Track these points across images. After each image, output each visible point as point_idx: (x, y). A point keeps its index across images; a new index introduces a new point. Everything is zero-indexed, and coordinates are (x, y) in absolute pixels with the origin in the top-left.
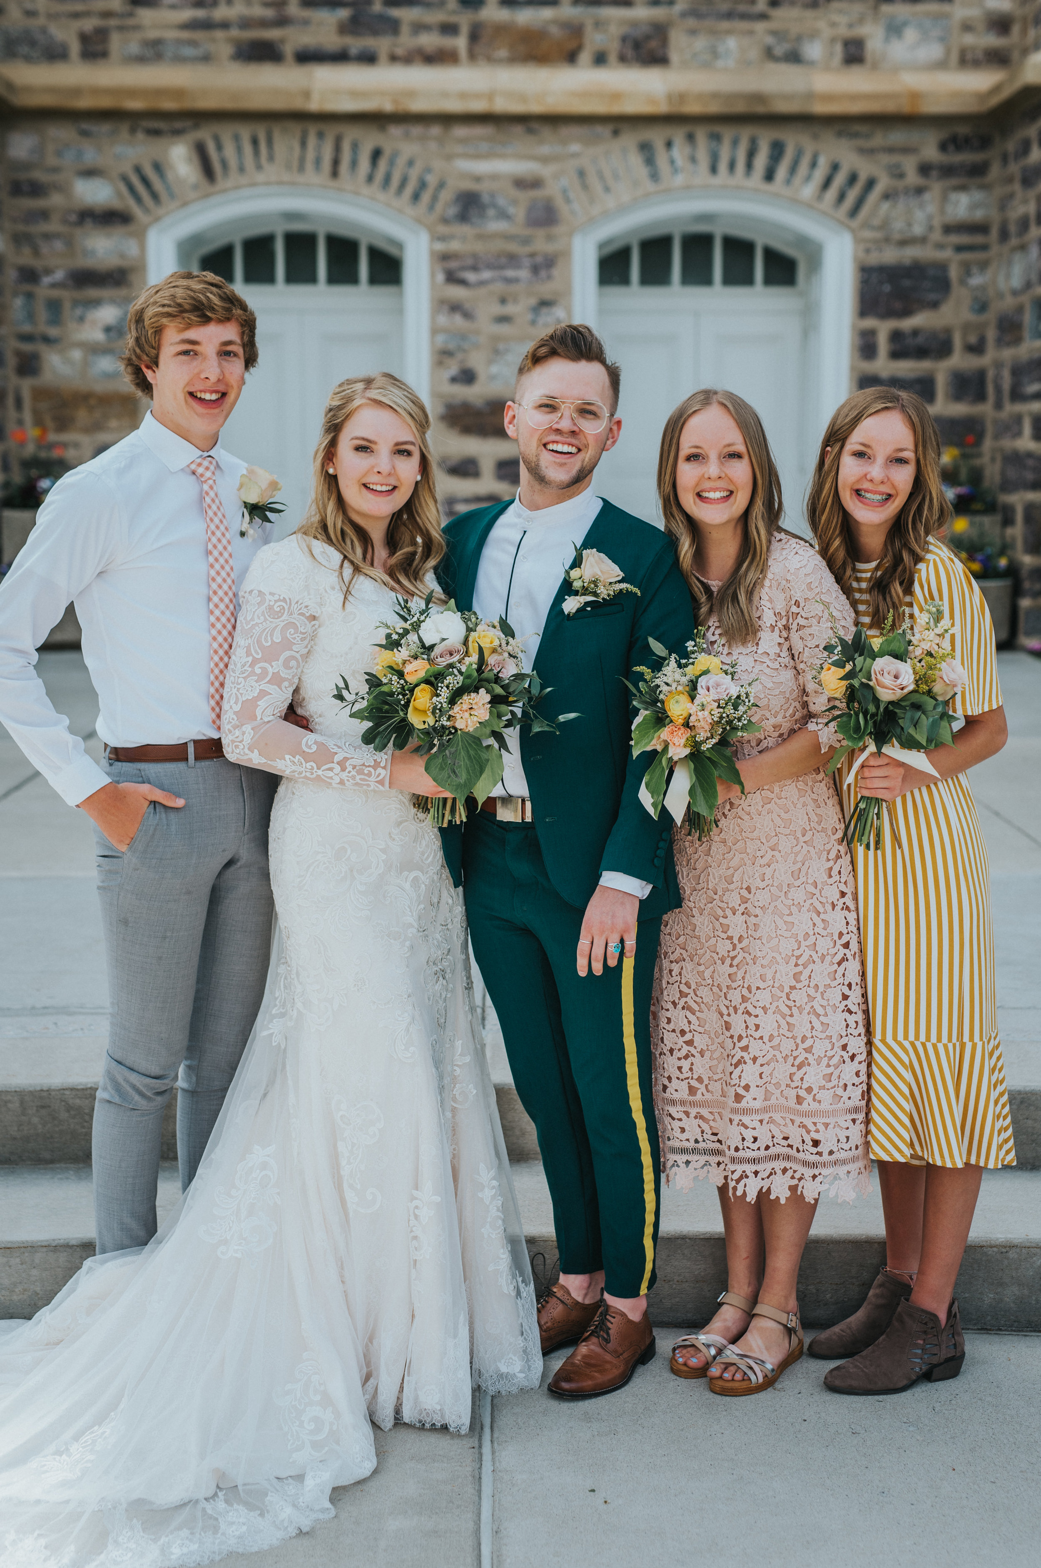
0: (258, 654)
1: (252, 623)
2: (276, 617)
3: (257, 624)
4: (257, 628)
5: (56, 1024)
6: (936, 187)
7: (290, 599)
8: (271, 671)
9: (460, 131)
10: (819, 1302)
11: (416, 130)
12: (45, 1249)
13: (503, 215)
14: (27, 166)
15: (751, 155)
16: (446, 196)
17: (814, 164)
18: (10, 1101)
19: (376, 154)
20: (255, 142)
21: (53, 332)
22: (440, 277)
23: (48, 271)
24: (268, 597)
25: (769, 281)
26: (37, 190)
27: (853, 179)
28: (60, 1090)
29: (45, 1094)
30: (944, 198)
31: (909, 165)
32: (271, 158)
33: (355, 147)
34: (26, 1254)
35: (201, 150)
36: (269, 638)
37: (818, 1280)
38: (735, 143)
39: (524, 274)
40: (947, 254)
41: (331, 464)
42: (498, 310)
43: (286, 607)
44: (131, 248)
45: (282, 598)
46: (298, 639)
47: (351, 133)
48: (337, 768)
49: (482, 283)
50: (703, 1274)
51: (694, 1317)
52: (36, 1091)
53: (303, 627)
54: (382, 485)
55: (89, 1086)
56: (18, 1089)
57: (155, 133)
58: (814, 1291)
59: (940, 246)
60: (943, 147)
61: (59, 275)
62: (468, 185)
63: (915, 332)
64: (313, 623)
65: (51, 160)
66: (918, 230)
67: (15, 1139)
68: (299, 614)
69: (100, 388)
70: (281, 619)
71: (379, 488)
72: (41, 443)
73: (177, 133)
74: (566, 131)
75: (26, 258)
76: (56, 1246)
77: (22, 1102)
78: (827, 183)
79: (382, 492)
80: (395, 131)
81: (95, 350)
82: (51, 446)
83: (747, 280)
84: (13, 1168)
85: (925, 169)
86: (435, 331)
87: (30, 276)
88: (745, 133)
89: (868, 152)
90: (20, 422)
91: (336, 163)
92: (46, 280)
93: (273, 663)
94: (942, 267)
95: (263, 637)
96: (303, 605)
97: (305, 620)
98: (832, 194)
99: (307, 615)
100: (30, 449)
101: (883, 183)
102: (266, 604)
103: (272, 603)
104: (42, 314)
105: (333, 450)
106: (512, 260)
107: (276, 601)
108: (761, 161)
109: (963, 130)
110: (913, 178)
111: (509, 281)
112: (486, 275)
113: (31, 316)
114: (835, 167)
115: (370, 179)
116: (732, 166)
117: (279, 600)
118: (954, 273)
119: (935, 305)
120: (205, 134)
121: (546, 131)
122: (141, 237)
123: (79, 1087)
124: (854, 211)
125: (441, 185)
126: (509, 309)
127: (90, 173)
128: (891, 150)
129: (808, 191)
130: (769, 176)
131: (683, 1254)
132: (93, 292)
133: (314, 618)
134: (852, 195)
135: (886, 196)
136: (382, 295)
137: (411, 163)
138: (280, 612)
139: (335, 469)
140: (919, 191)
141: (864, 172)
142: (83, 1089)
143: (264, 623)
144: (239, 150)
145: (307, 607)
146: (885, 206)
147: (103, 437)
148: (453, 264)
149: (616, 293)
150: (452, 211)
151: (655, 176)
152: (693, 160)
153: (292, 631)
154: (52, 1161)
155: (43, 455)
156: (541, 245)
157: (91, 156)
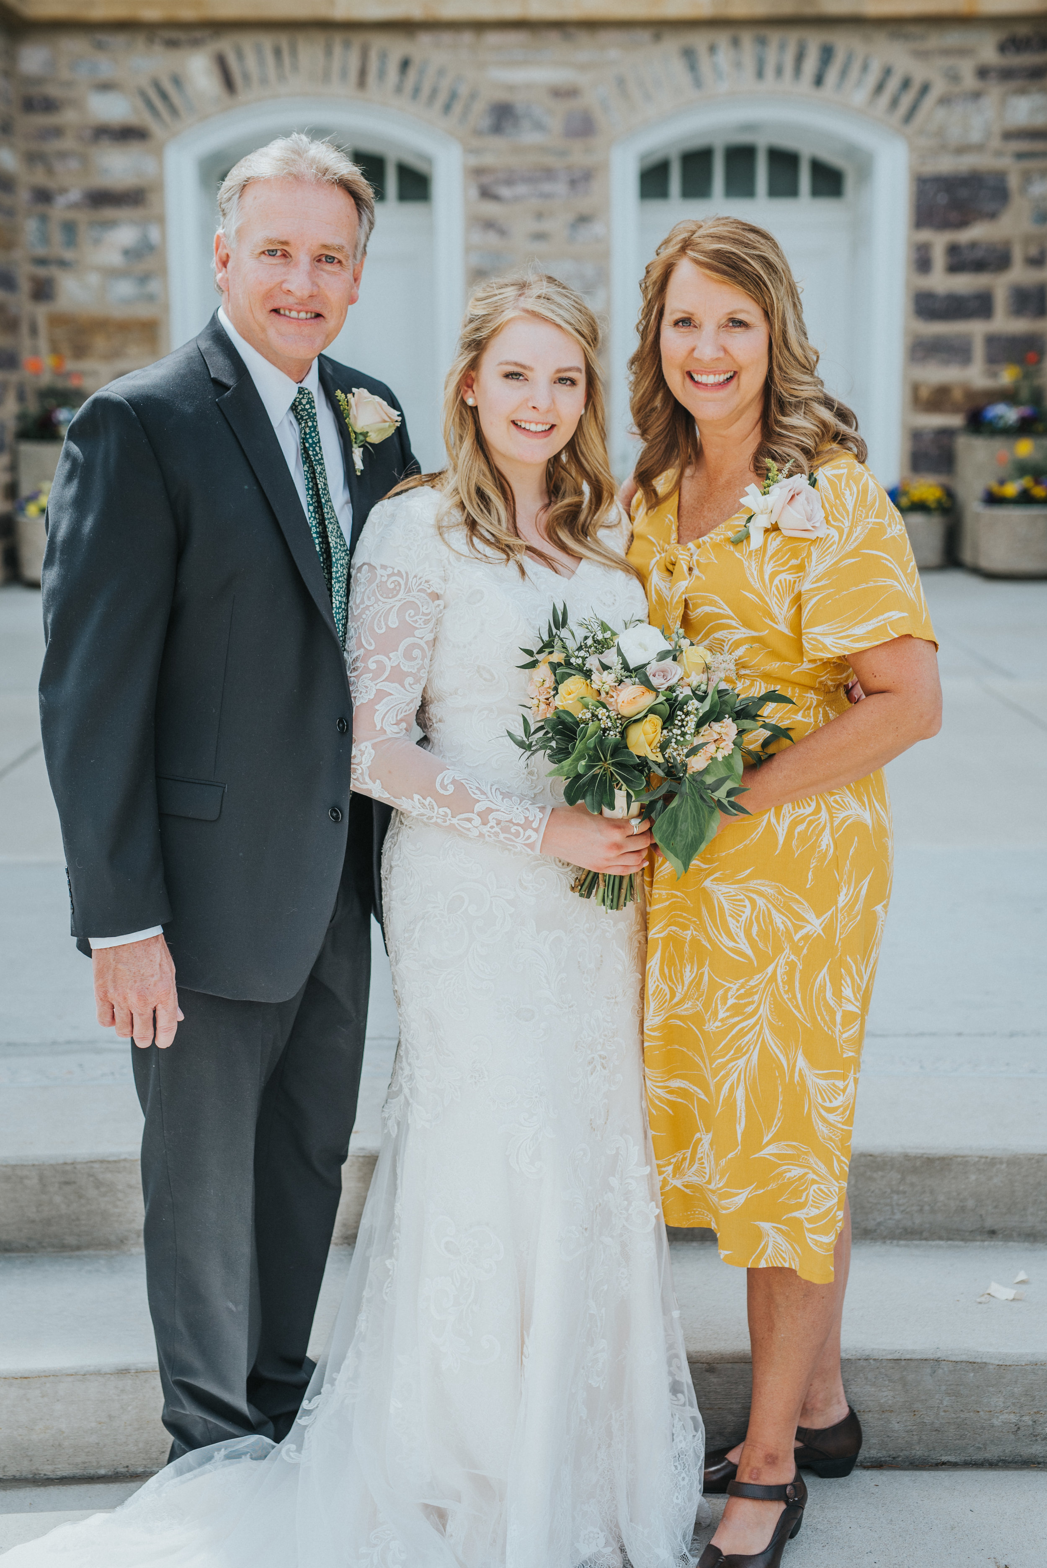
0: (370, 644)
1: (362, 606)
2: (390, 596)
3: (368, 606)
4: (367, 612)
5: (81, 1065)
6: (995, 91)
7: (407, 573)
8: (388, 664)
9: (493, 38)
10: (1036, 1436)
11: (447, 38)
12: (70, 1379)
13: (538, 126)
14: (38, 81)
15: (800, 58)
16: (480, 107)
17: (865, 68)
18: (27, 1177)
19: (405, 64)
20: (278, 52)
21: (68, 255)
22: (474, 193)
23: (63, 191)
24: (379, 571)
25: (816, 192)
26: (49, 106)
27: (906, 84)
28: (87, 1163)
29: (68, 1168)
30: (1003, 102)
31: (967, 68)
32: (295, 68)
33: (383, 57)
34: (48, 1385)
35: (222, 64)
36: (383, 623)
37: (1035, 1410)
38: (782, 47)
39: (560, 188)
40: (1005, 163)
41: (470, 392)
42: (534, 226)
43: (402, 583)
44: (149, 166)
45: (396, 571)
46: (420, 622)
47: (378, 42)
48: (477, 821)
49: (517, 199)
50: (890, 1402)
51: (879, 1455)
52: (58, 1164)
53: (425, 607)
54: (537, 424)
55: (123, 1157)
56: (36, 1163)
57: (172, 44)
58: (1031, 1423)
59: (999, 154)
60: (1002, 48)
61: (74, 195)
62: (502, 96)
63: (973, 245)
64: (437, 602)
65: (65, 74)
66: (975, 137)
67: (33, 1221)
68: (419, 591)
69: (119, 313)
70: (396, 599)
71: (533, 427)
72: (58, 372)
73: (196, 43)
74: (606, 36)
75: (39, 178)
76: (84, 1375)
77: (41, 1178)
78: (879, 88)
79: (536, 432)
80: (425, 39)
81: (112, 273)
82: (68, 375)
83: (792, 192)
84: (32, 1256)
85: (983, 73)
86: (468, 249)
87: (43, 196)
88: (793, 37)
89: (922, 55)
90: (35, 351)
91: (363, 73)
92: (61, 201)
93: (391, 655)
94: (1000, 177)
95: (375, 622)
96: (423, 580)
97: (427, 598)
98: (885, 99)
99: (429, 591)
100: (46, 379)
101: (939, 88)
102: (377, 581)
103: (384, 579)
104: (57, 236)
105: (473, 374)
106: (549, 174)
107: (389, 576)
108: (810, 64)
109: (1023, 30)
110: (970, 81)
111: (547, 196)
112: (521, 189)
113: (45, 239)
114: (888, 72)
115: (399, 89)
116: (779, 71)
117: (393, 574)
118: (1013, 182)
119: (993, 216)
120: (225, 44)
121: (583, 37)
122: (159, 153)
123: (111, 1159)
124: (909, 117)
125: (473, 96)
126: (547, 226)
127: (106, 87)
128: (947, 52)
129: (860, 96)
130: (819, 81)
131: (866, 1378)
132: (109, 213)
133: (437, 597)
134: (906, 100)
135: (945, 101)
136: (412, 211)
137: (441, 72)
138: (394, 589)
139: (475, 398)
140: (977, 95)
141: (919, 77)
142: (115, 1162)
143: (376, 605)
144: (261, 62)
145: (426, 582)
146: (941, 114)
147: (120, 365)
148: (486, 180)
149: (656, 206)
150: (486, 122)
151: (698, 83)
152: (738, 65)
153: (412, 612)
154: (78, 1248)
155: (61, 384)
156: (579, 157)
157: (106, 68)
